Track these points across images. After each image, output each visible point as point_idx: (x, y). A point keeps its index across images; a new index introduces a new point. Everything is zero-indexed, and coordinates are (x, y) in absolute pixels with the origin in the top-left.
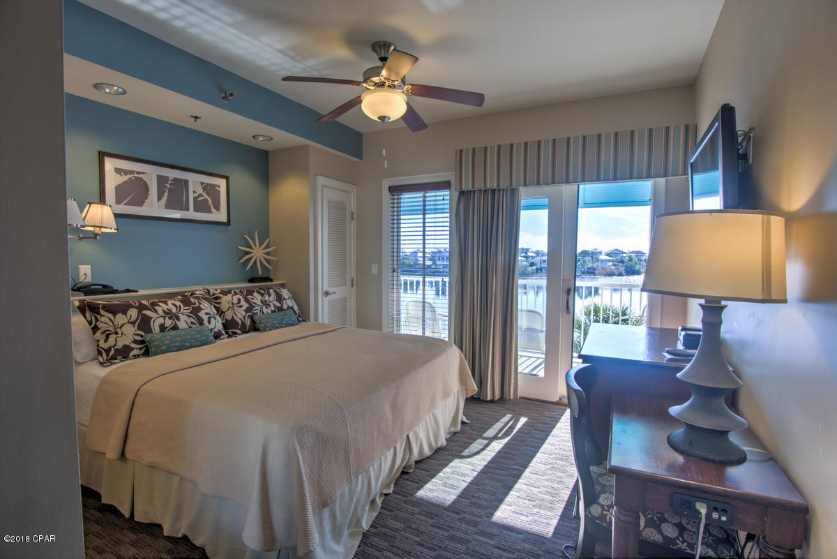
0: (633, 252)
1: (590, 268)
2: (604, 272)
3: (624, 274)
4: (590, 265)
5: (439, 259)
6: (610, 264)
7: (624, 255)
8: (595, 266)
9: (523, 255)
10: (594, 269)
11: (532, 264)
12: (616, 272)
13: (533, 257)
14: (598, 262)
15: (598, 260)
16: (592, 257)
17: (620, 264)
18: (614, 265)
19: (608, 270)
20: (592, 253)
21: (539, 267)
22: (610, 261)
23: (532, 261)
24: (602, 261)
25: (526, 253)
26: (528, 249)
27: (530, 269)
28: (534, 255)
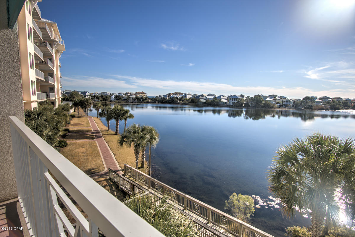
0: (335, 98)
1: (309, 106)
2: (317, 108)
3: (329, 109)
4: (310, 104)
5: (231, 99)
6: (322, 104)
7: (330, 99)
8: (312, 105)
9: (273, 98)
10: (312, 106)
11: (278, 103)
12: (325, 108)
13: (279, 99)
14: (314, 103)
15: (314, 102)
16: (311, 100)
17: (327, 104)
18: (323, 105)
19: (320, 107)
20: (312, 98)
21: (281, 104)
22: (321, 102)
23: (278, 101)
24: (317, 102)
25: (275, 98)
26: (276, 95)
27: (276, 105)
28: (279, 98)
